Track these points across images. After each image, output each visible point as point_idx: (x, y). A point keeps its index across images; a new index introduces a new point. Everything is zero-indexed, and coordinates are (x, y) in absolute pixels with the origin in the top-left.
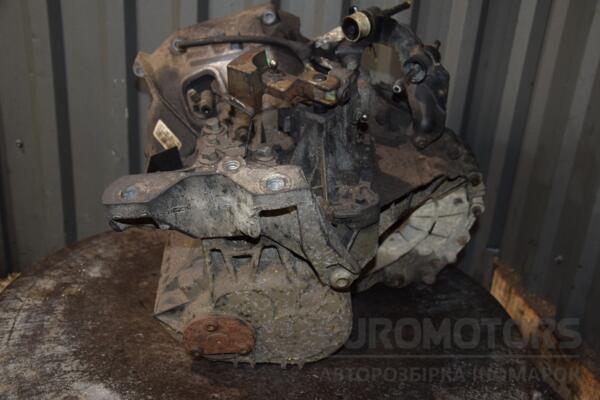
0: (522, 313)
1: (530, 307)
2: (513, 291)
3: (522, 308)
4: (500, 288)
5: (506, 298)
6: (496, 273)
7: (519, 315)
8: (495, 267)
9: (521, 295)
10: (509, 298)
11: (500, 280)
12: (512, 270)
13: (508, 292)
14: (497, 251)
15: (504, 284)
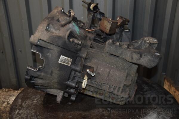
0: (175, 92)
1: (177, 90)
2: (171, 85)
3: (175, 91)
4: (167, 85)
5: (169, 88)
6: (165, 80)
7: (174, 93)
8: (165, 78)
9: (174, 87)
10: (170, 88)
11: (167, 82)
12: (170, 79)
13: (170, 86)
14: (165, 73)
15: (168, 83)
